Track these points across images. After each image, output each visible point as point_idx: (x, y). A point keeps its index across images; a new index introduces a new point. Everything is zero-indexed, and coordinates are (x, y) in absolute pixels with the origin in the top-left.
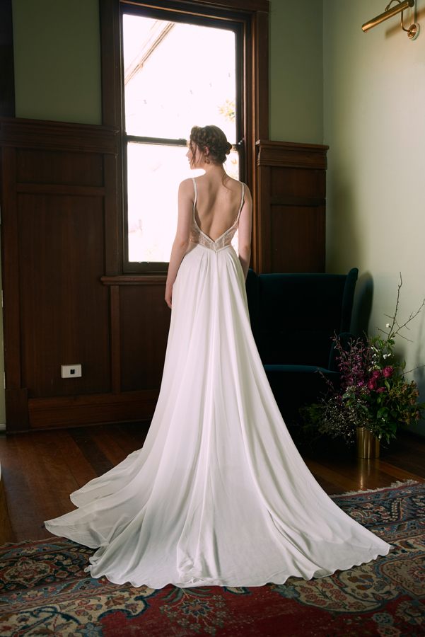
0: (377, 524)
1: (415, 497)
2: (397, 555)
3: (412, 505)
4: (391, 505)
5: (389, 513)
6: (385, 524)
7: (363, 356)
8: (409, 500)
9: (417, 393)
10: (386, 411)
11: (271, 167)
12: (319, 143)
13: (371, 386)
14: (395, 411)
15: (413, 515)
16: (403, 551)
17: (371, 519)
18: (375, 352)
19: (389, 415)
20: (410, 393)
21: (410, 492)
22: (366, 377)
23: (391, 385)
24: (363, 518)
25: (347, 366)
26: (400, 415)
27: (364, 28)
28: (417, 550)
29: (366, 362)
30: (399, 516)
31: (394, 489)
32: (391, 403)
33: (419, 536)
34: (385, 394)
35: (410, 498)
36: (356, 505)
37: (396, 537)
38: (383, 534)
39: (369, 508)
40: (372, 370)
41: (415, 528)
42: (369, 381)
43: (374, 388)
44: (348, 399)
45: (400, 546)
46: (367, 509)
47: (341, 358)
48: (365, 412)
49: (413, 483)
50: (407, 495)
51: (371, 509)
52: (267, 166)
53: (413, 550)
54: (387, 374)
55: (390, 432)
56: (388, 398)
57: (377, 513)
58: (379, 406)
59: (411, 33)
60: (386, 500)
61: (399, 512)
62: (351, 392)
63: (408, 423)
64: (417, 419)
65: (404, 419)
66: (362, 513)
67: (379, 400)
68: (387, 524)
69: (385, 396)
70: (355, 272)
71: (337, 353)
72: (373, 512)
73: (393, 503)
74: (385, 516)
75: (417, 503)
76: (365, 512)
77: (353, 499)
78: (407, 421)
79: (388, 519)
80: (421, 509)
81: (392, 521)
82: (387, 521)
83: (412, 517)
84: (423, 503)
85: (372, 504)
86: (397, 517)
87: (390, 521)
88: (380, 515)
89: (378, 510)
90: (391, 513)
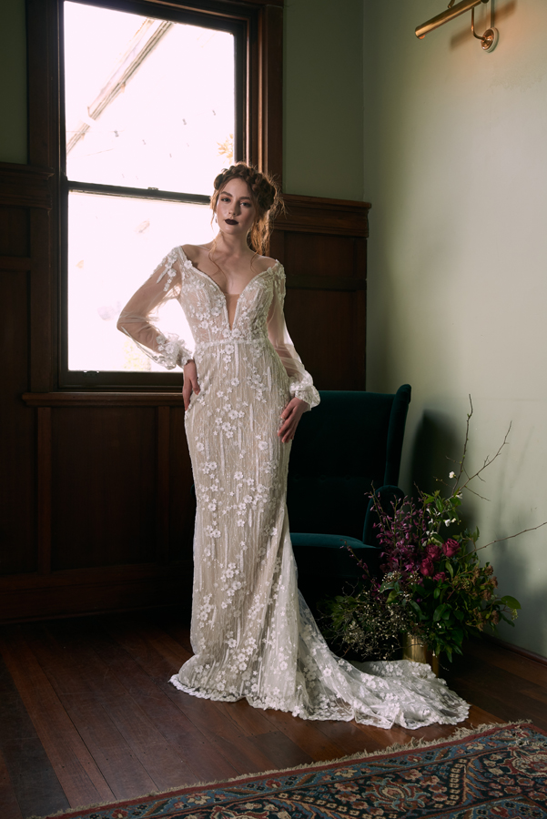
0: (425, 812)
1: (488, 757)
3: (483, 774)
4: (450, 772)
5: (445, 789)
7: (413, 524)
8: (478, 763)
9: (493, 583)
10: (447, 610)
11: (286, 232)
13: (425, 571)
14: (461, 609)
15: (484, 793)
17: (416, 802)
18: (433, 516)
19: (452, 616)
20: (483, 581)
21: (480, 747)
22: (418, 555)
23: (455, 568)
24: (404, 799)
25: (390, 539)
26: (468, 616)
27: (418, 33)
29: (417, 533)
30: (461, 795)
31: (457, 742)
32: (456, 598)
34: (445, 582)
35: (481, 760)
36: (394, 773)
39: (414, 778)
40: (427, 545)
42: (421, 562)
43: (430, 574)
44: (388, 591)
46: (410, 781)
47: (381, 524)
48: (414, 611)
49: (485, 730)
50: (476, 753)
51: (418, 781)
52: (279, 231)
54: (449, 551)
55: (451, 643)
56: (450, 589)
57: (426, 789)
58: (437, 602)
59: (486, 42)
60: (442, 763)
61: (461, 787)
62: (394, 581)
63: (480, 629)
64: (494, 622)
65: (474, 623)
66: (404, 790)
67: (437, 593)
68: (441, 811)
69: (445, 587)
70: (406, 392)
71: (375, 517)
72: (422, 789)
73: (453, 770)
74: (440, 796)
75: (490, 770)
76: (408, 787)
77: (390, 761)
78: (479, 626)
79: (443, 802)
80: (496, 782)
81: (449, 806)
82: (441, 805)
83: (482, 797)
84: (501, 768)
85: (420, 771)
86: (457, 798)
87: (446, 806)
88: (431, 793)
89: (429, 783)
90: (450, 789)
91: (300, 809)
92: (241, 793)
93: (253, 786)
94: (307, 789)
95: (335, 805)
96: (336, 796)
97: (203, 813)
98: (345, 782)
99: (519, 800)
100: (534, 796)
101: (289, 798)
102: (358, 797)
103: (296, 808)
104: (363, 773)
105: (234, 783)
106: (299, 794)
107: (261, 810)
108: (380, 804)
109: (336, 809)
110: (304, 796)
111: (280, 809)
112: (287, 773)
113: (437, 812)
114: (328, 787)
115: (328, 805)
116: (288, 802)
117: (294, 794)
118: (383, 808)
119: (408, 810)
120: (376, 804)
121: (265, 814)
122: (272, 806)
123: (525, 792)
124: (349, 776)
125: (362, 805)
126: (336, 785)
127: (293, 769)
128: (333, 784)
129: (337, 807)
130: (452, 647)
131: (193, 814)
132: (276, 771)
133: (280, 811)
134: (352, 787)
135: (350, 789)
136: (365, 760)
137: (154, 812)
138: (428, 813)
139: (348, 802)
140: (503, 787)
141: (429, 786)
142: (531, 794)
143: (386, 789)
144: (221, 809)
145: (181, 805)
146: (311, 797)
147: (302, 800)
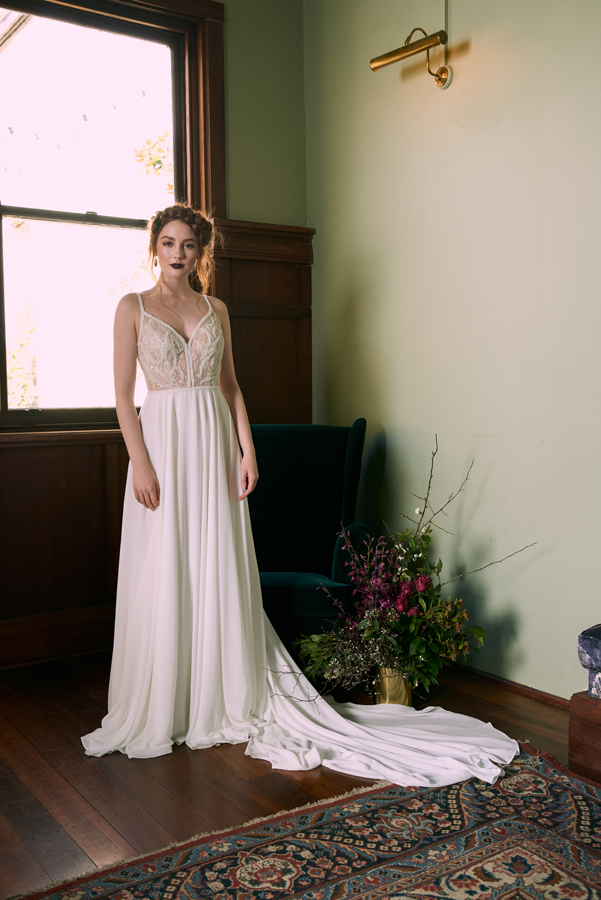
0: (435, 838)
2: (476, 897)
3: (476, 797)
4: (448, 799)
5: (447, 815)
6: (447, 838)
7: (386, 561)
8: (470, 788)
9: (465, 615)
10: (422, 644)
11: (231, 259)
12: (300, 225)
13: (400, 607)
14: (435, 642)
15: (483, 815)
16: (483, 888)
17: (424, 830)
18: (401, 553)
19: (428, 648)
20: (456, 614)
22: (393, 592)
23: (428, 603)
24: (413, 829)
25: (361, 576)
26: (441, 648)
27: (373, 66)
28: (501, 883)
29: (391, 569)
30: (462, 819)
32: (429, 630)
33: (499, 856)
34: (419, 617)
36: (396, 804)
37: (467, 862)
38: (447, 858)
39: (416, 808)
40: (399, 582)
41: (490, 841)
42: (396, 599)
43: (404, 610)
45: (475, 877)
46: (414, 811)
47: (352, 562)
48: (392, 645)
51: (420, 810)
52: (224, 258)
53: (495, 885)
54: (420, 586)
55: (428, 674)
56: (424, 623)
57: (430, 817)
58: (412, 637)
59: (440, 79)
61: (461, 812)
62: (372, 619)
63: (453, 659)
64: (466, 653)
65: (448, 655)
66: (409, 819)
67: (412, 628)
68: (449, 837)
69: (420, 621)
70: (361, 424)
71: (346, 556)
72: (425, 817)
73: (449, 796)
74: (443, 822)
75: (483, 793)
76: (414, 816)
77: (390, 793)
78: (453, 657)
79: (448, 828)
80: (490, 804)
81: (454, 831)
82: (448, 831)
83: (482, 820)
84: (491, 791)
85: (420, 800)
86: (460, 823)
87: (452, 831)
88: (435, 820)
89: (431, 811)
90: (451, 814)
91: (320, 847)
92: (260, 837)
93: (269, 829)
94: (320, 827)
95: (351, 840)
96: (350, 831)
97: (230, 859)
98: (353, 817)
99: (515, 819)
100: (527, 814)
101: (307, 837)
102: (371, 830)
103: (317, 847)
104: (369, 807)
105: (249, 828)
106: (315, 833)
107: (284, 851)
108: (392, 835)
109: (353, 844)
110: (320, 834)
111: (302, 848)
112: (297, 813)
113: (445, 838)
114: (340, 822)
115: (345, 841)
116: (307, 841)
117: (310, 833)
118: (396, 839)
119: (419, 839)
120: (388, 835)
121: (289, 855)
122: (294, 847)
123: (517, 811)
124: (357, 810)
125: (376, 837)
126: (347, 821)
127: (302, 808)
128: (344, 820)
129: (354, 842)
130: (429, 678)
131: (220, 861)
132: (285, 812)
133: (302, 850)
134: (363, 822)
135: (360, 824)
136: (366, 794)
137: (182, 863)
138: (438, 839)
139: (363, 836)
140: (498, 808)
141: (431, 814)
142: (523, 812)
143: (394, 820)
144: (245, 855)
145: (206, 854)
146: (326, 834)
147: (319, 838)
